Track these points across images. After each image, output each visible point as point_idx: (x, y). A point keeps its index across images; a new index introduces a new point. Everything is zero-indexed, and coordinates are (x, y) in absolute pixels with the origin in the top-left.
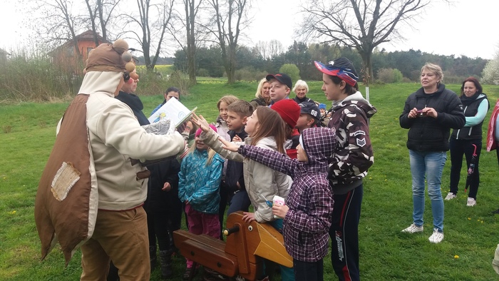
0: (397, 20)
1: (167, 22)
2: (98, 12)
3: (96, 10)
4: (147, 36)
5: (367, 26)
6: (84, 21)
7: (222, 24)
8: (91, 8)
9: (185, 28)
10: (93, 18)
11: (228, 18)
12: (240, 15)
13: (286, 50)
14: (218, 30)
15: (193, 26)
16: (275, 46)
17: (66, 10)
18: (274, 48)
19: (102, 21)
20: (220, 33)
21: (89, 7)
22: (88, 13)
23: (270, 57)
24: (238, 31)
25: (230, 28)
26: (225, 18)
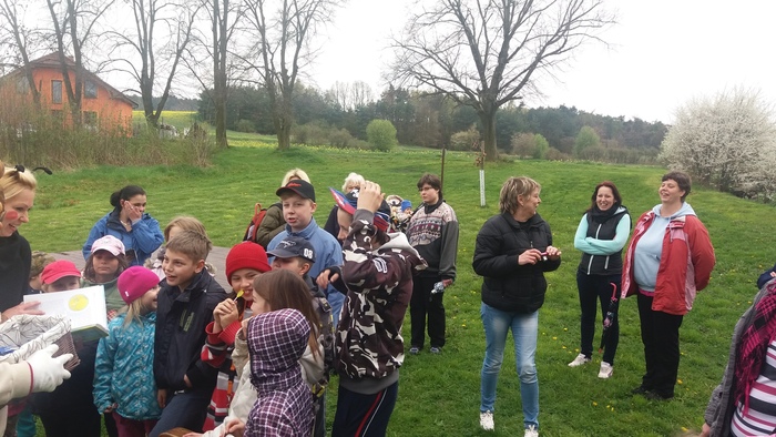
0: (532, 67)
1: (183, 47)
2: (68, 25)
3: (66, 21)
4: (149, 68)
5: (489, 74)
6: (45, 38)
7: (269, 56)
8: (58, 17)
9: (211, 59)
10: (59, 34)
11: (280, 48)
12: (299, 44)
13: (377, 98)
14: (263, 64)
15: (224, 57)
16: (360, 91)
17: (14, 19)
18: (360, 94)
19: (75, 40)
20: (267, 70)
21: (54, 15)
22: (52, 26)
23: (353, 108)
24: (296, 68)
25: (283, 64)
26: (275, 47)
